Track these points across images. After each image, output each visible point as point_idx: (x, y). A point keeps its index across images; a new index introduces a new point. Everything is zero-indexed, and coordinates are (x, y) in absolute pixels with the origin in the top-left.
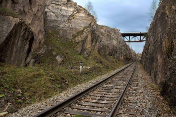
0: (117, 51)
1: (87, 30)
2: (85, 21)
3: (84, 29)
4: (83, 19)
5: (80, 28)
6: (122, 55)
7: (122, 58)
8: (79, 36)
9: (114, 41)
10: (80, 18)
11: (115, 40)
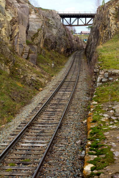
0: (57, 42)
1: (41, 32)
2: (38, 23)
3: (38, 32)
4: (35, 21)
5: (35, 30)
6: (62, 47)
7: (62, 50)
8: (36, 39)
9: (54, 30)
10: (33, 20)
11: (54, 28)
